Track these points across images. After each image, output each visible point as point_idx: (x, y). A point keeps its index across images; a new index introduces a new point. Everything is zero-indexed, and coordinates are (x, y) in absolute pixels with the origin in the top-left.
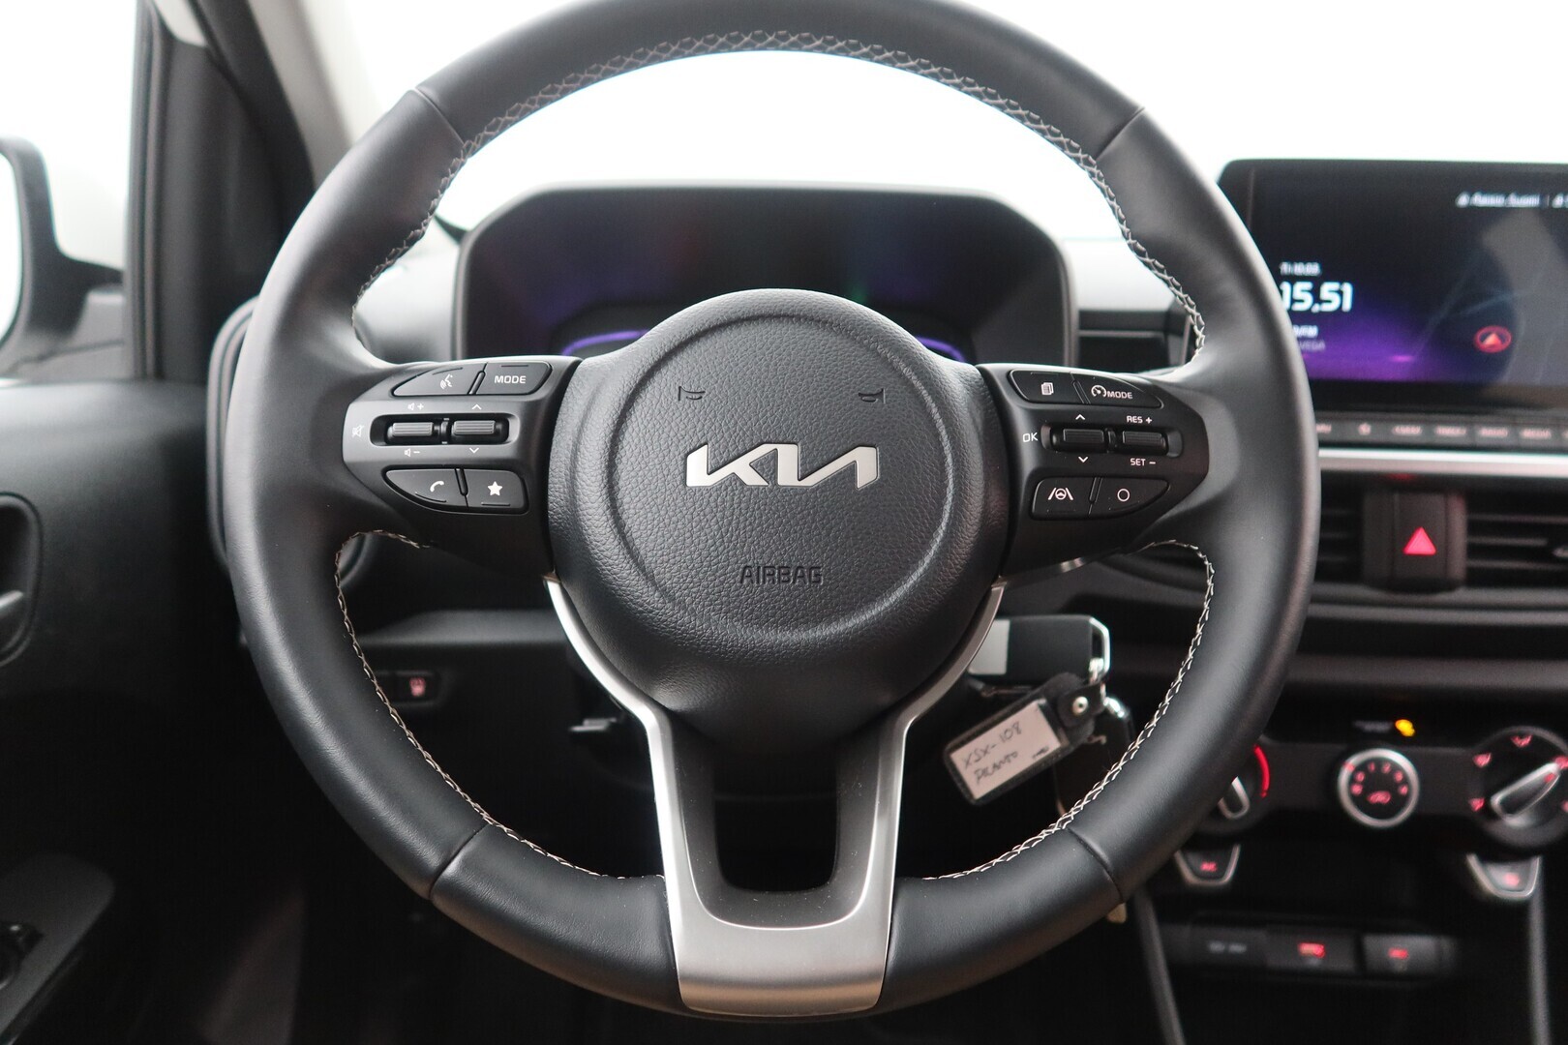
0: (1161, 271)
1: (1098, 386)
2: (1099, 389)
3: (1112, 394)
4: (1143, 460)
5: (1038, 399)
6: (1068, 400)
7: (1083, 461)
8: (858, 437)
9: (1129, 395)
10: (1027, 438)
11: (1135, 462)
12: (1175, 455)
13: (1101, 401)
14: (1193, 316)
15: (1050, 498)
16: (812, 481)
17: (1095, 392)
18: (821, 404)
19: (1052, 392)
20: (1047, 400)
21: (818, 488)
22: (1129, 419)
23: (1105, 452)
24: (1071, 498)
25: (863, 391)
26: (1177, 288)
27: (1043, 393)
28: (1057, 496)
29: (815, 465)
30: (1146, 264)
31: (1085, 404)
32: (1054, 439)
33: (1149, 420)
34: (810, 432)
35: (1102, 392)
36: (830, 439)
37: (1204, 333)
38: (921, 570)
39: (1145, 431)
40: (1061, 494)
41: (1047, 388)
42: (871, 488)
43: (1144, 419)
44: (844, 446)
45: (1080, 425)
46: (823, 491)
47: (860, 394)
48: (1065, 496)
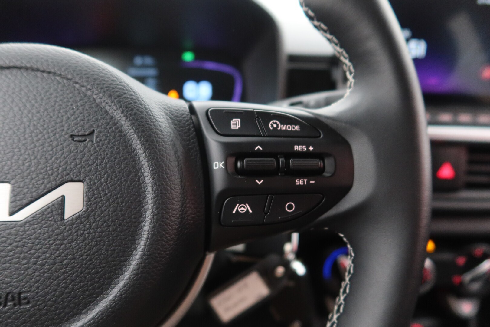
0: (325, 31)
1: (275, 121)
2: (276, 123)
3: (284, 127)
4: (306, 180)
5: (229, 133)
6: (251, 133)
7: (259, 183)
8: (68, 174)
9: (297, 128)
10: (218, 165)
11: (300, 182)
12: (329, 175)
13: (276, 133)
14: (346, 65)
15: (234, 212)
16: (22, 215)
17: (272, 126)
18: (35, 146)
19: (239, 126)
20: (235, 134)
21: (26, 222)
22: (298, 148)
23: (277, 175)
24: (250, 211)
25: (75, 133)
26: (336, 44)
27: (232, 128)
28: (239, 210)
29: (25, 201)
30: (316, 27)
31: (264, 136)
32: (239, 164)
33: (311, 148)
34: (23, 172)
35: (278, 125)
36: (41, 176)
37: (354, 78)
38: (122, 284)
39: (308, 158)
40: (243, 208)
41: (235, 124)
42: (78, 219)
43: (307, 147)
44: (54, 183)
45: (259, 154)
46: (31, 225)
47: (72, 136)
48: (245, 210)
